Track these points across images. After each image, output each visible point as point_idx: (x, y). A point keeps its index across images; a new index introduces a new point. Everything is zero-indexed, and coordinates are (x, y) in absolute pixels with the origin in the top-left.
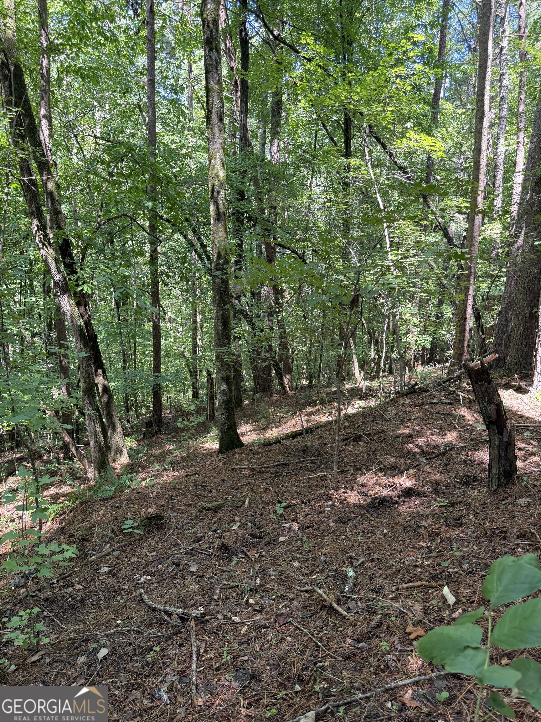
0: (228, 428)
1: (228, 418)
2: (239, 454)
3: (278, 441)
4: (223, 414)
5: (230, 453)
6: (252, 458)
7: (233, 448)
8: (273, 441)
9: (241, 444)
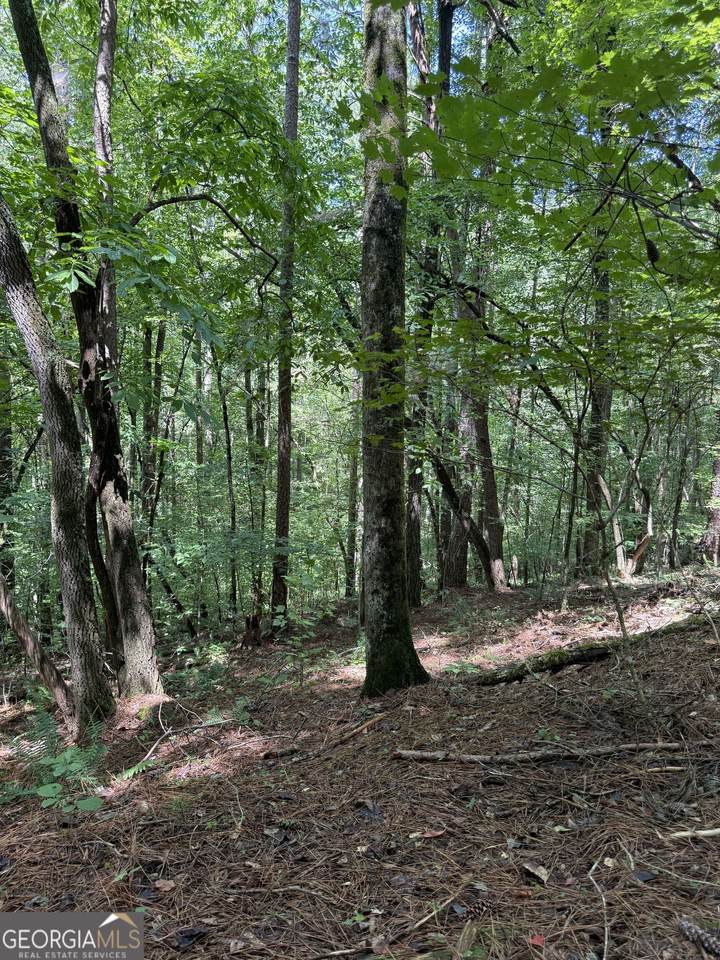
0: (388, 630)
1: (389, 604)
2: (416, 703)
3: (517, 675)
4: (376, 592)
5: (392, 696)
6: (452, 721)
7: (399, 686)
8: (504, 674)
9: (422, 677)
